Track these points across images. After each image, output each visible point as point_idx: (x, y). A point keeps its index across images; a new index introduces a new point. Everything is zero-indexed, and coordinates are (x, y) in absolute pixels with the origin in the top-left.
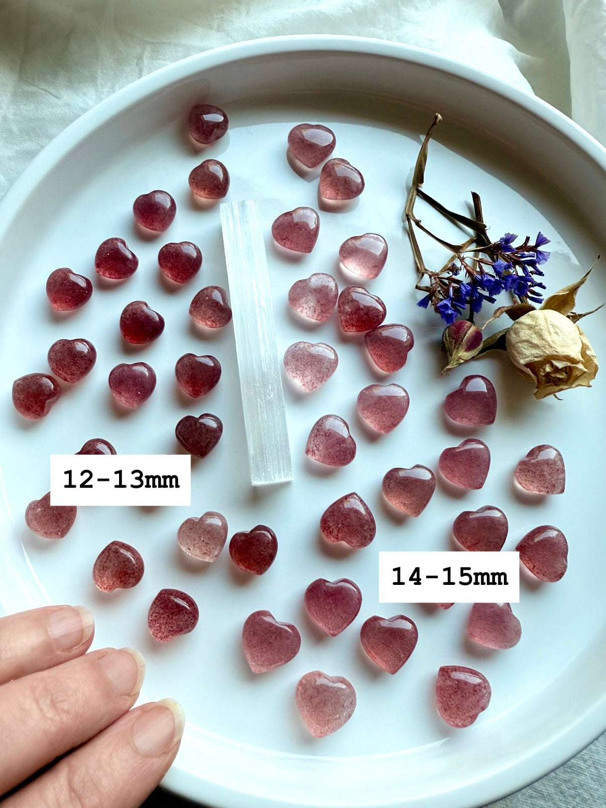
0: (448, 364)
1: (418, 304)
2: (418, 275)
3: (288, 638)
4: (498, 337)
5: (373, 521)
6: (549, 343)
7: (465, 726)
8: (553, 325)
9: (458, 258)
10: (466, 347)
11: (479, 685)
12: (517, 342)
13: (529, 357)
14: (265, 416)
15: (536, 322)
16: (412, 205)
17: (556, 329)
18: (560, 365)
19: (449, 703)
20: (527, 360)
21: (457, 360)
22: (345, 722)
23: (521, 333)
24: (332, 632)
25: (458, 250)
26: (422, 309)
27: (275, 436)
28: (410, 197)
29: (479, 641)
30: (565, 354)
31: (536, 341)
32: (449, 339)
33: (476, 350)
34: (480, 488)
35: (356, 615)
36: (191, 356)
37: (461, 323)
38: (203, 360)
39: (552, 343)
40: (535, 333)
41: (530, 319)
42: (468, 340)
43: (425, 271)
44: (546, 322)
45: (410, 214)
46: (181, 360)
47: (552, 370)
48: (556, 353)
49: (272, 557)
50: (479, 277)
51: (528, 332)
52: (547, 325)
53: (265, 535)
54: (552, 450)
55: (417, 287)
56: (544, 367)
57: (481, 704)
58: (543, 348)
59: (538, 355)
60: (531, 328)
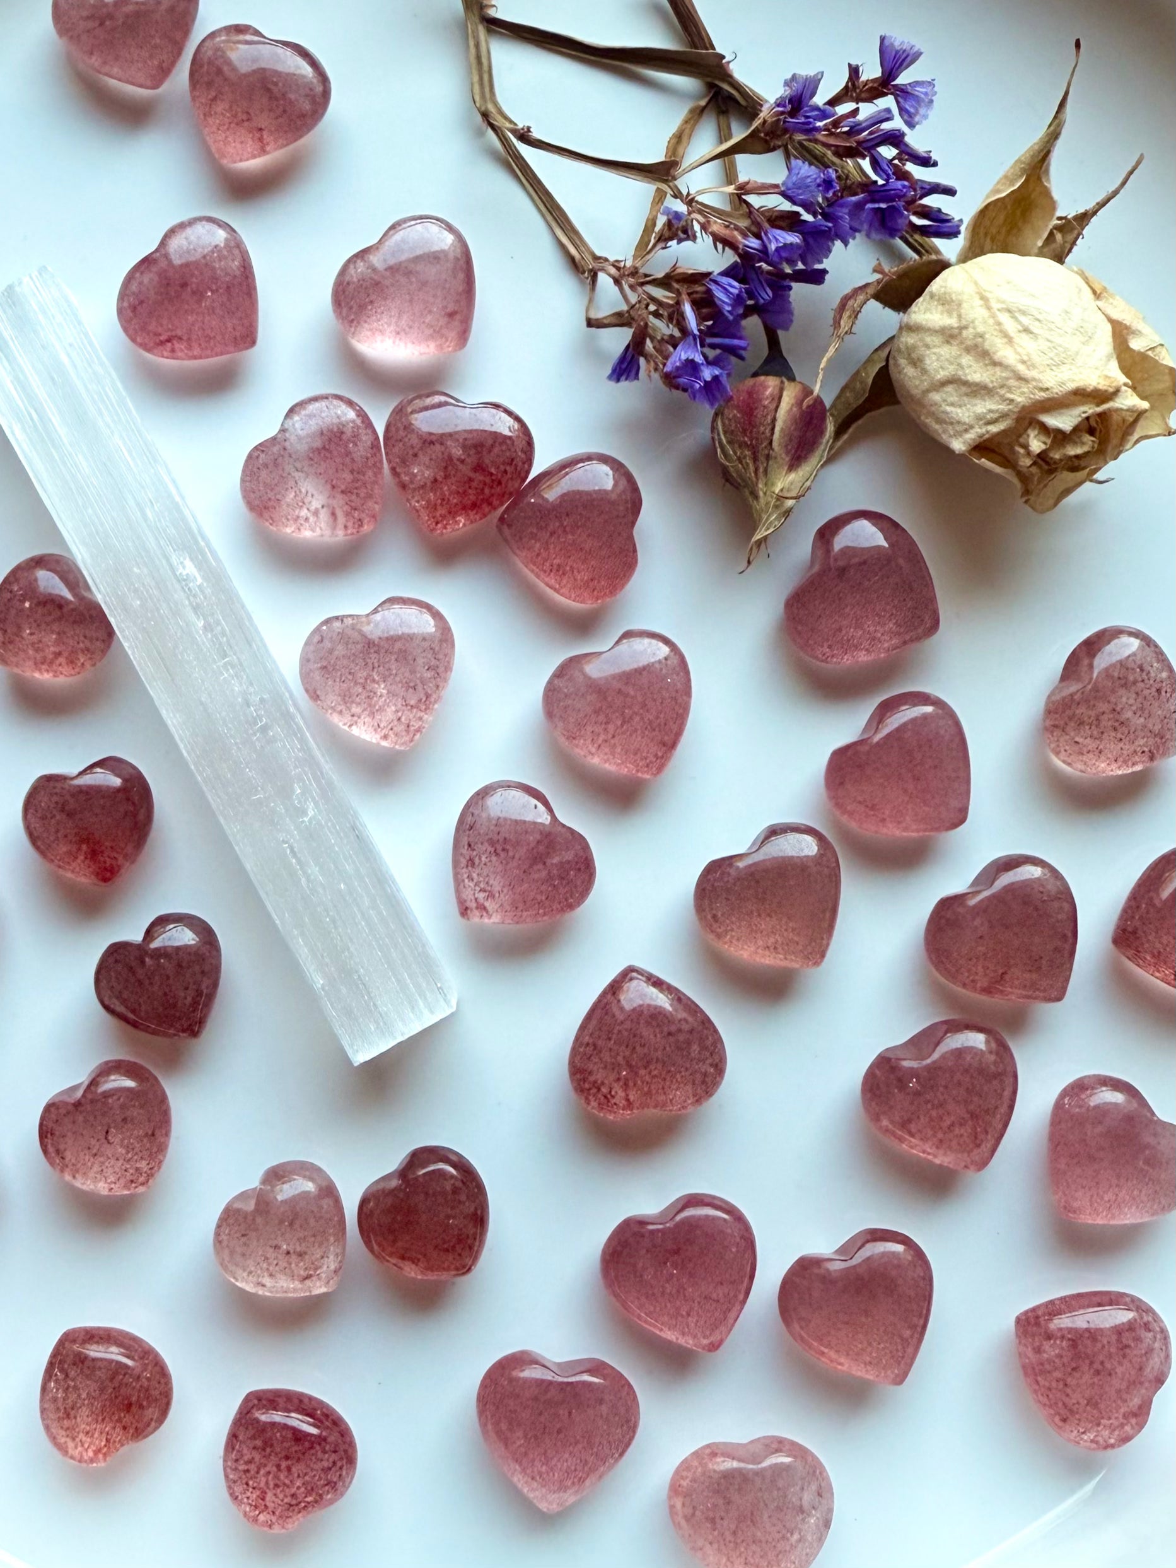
0: (754, 529)
1: (610, 377)
2: (582, 282)
3: (601, 1401)
4: (870, 381)
5: (707, 1022)
6: (1014, 371)
7: (1126, 1439)
8: (1009, 311)
9: (675, 197)
10: (787, 459)
11: (1130, 1327)
12: (928, 391)
13: (972, 427)
14: (314, 870)
15: (960, 316)
16: (486, 77)
17: (1022, 318)
18: (1064, 421)
19: (1066, 1400)
20: (971, 436)
21: (776, 507)
22: (821, 1540)
23: (928, 362)
24: (705, 1342)
25: (668, 173)
26: (624, 384)
27: (363, 914)
28: (473, 50)
29: (1095, 1219)
30: (1071, 386)
31: (977, 373)
32: (735, 453)
33: (818, 453)
34: (962, 820)
35: (752, 1277)
36: (52, 784)
37: (750, 394)
38: (88, 780)
39: (1022, 369)
40: (968, 350)
41: (940, 308)
42: (788, 436)
43: (596, 265)
44: (989, 308)
45: (491, 107)
46: (31, 803)
47: (1049, 441)
48: (1044, 395)
49: (479, 1219)
50: (754, 243)
51: (946, 351)
52: (993, 316)
53: (441, 1173)
54: (1125, 639)
55: (591, 323)
56: (1021, 440)
57: (1148, 1372)
58: (1002, 392)
59: (996, 415)
60: (952, 336)
